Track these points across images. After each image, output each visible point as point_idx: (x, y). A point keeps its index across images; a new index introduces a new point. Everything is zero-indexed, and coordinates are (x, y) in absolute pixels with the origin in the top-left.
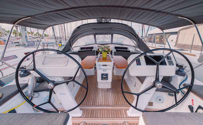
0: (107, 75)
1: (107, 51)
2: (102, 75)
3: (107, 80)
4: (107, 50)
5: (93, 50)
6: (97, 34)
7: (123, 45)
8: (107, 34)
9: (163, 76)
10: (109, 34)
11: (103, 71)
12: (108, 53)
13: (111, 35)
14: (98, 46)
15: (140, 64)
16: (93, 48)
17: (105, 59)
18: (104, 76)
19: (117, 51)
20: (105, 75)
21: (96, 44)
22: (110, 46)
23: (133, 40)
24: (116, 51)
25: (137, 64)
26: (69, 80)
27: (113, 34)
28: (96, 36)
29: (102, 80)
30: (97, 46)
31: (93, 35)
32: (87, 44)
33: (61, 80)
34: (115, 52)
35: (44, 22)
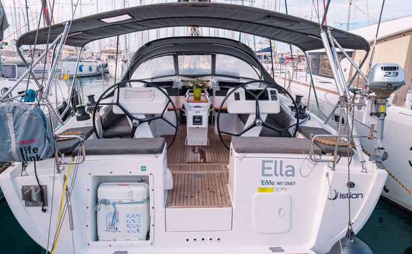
0: (200, 118)
1: (201, 87)
2: (195, 117)
3: (201, 124)
4: (201, 85)
5: (173, 87)
6: (181, 53)
7: (238, 78)
8: (203, 54)
9: (266, 113)
10: (207, 54)
11: (196, 112)
12: (203, 92)
13: (211, 56)
14: (182, 81)
15: (239, 99)
16: (174, 84)
17: (197, 99)
18: (196, 120)
19: (221, 89)
20: (198, 118)
21: (177, 74)
22: (209, 81)
23: (256, 69)
24: (219, 90)
25: (236, 99)
26: (151, 118)
27: (215, 55)
28: (179, 57)
29: (194, 124)
30: (180, 80)
31: (172, 57)
32: (157, 74)
33: (143, 117)
34: (217, 92)
35: (89, 36)
